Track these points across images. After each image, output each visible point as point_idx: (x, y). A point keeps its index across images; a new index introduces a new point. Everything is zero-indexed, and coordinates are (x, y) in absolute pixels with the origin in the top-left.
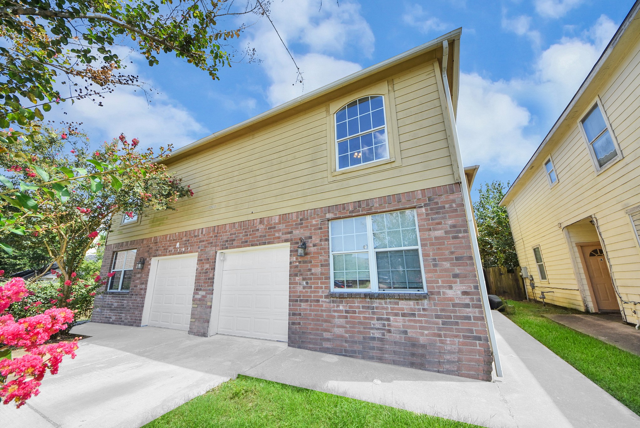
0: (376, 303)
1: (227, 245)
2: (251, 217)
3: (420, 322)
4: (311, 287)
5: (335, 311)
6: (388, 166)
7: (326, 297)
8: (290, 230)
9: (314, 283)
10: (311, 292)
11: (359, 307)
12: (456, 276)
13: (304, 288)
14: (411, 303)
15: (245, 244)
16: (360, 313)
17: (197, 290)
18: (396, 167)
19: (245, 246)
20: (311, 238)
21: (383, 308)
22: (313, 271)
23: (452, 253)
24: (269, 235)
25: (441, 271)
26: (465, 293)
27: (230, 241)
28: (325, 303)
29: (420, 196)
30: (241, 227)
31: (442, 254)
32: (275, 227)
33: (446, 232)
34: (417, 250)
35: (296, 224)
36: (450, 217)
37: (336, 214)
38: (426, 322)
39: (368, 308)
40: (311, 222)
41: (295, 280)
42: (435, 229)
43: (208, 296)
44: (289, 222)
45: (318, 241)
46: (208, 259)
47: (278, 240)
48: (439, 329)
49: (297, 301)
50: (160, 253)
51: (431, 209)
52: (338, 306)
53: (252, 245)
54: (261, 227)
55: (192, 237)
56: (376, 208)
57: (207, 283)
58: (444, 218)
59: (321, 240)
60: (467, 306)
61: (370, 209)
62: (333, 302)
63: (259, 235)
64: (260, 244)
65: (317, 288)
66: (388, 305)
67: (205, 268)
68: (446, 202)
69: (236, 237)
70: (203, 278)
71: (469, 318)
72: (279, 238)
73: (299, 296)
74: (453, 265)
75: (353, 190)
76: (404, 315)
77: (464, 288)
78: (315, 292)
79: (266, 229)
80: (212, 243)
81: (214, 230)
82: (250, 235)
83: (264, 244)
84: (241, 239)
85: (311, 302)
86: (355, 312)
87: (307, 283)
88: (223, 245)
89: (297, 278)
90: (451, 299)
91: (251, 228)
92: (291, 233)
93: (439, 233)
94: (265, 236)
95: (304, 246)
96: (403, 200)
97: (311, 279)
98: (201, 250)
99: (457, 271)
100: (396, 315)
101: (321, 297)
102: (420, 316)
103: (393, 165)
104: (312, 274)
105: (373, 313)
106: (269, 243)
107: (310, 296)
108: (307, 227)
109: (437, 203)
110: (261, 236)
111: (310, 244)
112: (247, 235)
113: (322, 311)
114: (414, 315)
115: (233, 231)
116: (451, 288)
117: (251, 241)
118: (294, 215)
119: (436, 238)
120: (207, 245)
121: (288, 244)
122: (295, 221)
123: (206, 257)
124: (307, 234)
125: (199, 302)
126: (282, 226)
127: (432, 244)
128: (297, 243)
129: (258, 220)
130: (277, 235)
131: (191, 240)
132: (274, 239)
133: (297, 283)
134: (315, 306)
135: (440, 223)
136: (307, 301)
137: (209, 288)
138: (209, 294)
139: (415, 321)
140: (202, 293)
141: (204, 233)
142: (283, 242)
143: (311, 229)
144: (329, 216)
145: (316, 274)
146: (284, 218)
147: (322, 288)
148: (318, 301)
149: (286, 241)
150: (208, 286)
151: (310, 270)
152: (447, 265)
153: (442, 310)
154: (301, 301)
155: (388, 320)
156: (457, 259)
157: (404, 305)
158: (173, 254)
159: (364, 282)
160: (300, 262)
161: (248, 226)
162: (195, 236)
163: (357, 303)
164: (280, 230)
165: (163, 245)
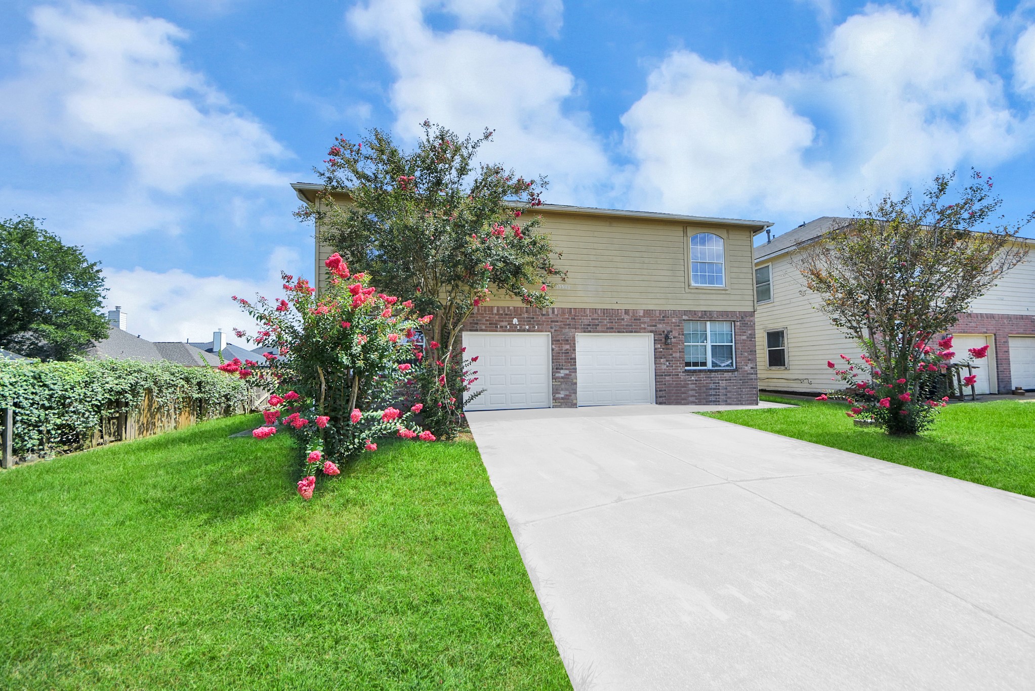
0: (713, 374)
1: (589, 329)
2: (616, 307)
3: (733, 383)
4: (672, 366)
5: (689, 381)
6: (723, 292)
7: (683, 372)
8: (654, 324)
9: (674, 364)
10: (673, 369)
11: (703, 377)
12: (749, 360)
13: (667, 367)
14: (730, 373)
15: (610, 330)
16: (704, 380)
17: (556, 368)
18: (729, 294)
19: (610, 332)
20: (672, 332)
21: (716, 377)
22: (674, 355)
23: (749, 348)
24: (635, 326)
25: (744, 357)
26: (752, 368)
27: (593, 325)
28: (682, 376)
29: (738, 315)
30: (604, 314)
31: (745, 349)
32: (640, 320)
33: (747, 338)
34: (732, 346)
35: (659, 320)
36: (750, 330)
37: (689, 317)
38: (736, 383)
39: (708, 377)
40: (672, 320)
41: (660, 361)
42: (743, 335)
43: (573, 374)
44: (653, 317)
45: (677, 335)
46: (567, 340)
47: (644, 330)
48: (741, 385)
49: (662, 375)
50: (484, 327)
51: (742, 324)
52: (691, 378)
53: (619, 332)
54: (626, 317)
55: (538, 315)
56: (715, 318)
57: (569, 362)
58: (747, 329)
59: (679, 334)
60: (752, 374)
61: (712, 318)
62: (688, 375)
63: (625, 324)
64: (627, 332)
65: (677, 366)
66: (718, 375)
67: (564, 349)
68: (749, 321)
69: (600, 322)
70: (564, 358)
71: (752, 379)
72: (645, 328)
73: (664, 372)
74: (749, 354)
75: (702, 302)
76: (726, 380)
77: (752, 366)
78: (675, 369)
79: (631, 319)
80: (570, 325)
81: (571, 312)
82: (615, 322)
83: (631, 332)
84: (606, 325)
85: (673, 375)
86: (701, 380)
87: (669, 363)
88: (584, 328)
89: (662, 360)
90: (747, 371)
91: (615, 317)
92: (656, 326)
93: (744, 337)
94: (631, 326)
95: (667, 337)
96: (730, 316)
97: (672, 361)
98: (555, 330)
99: (750, 358)
100: (723, 380)
101: (680, 372)
102: (733, 380)
103: (727, 292)
104: (673, 357)
105: (711, 380)
106: (635, 332)
107: (672, 372)
108: (668, 323)
109: (745, 321)
110: (627, 325)
111: (671, 336)
112: (612, 322)
113: (681, 381)
114: (731, 380)
115: (595, 316)
116: (747, 366)
117: (616, 328)
118: (657, 312)
119: (743, 340)
120: (563, 326)
121: (652, 334)
122: (658, 317)
123: (565, 338)
124: (669, 329)
125: (562, 380)
126: (646, 320)
127: (741, 343)
128: (661, 335)
129: (623, 311)
130: (643, 326)
131: (537, 318)
132: (640, 329)
133: (662, 364)
134: (676, 378)
135: (745, 332)
136: (670, 375)
137: (573, 367)
138: (574, 372)
139: (731, 383)
140: (562, 373)
141: (556, 313)
142: (648, 332)
143: (671, 326)
144: (685, 317)
145: (676, 358)
146: (648, 313)
147: (680, 366)
148: (678, 375)
149: (651, 332)
150: (571, 365)
151: (671, 355)
152: (746, 354)
153: (742, 377)
154: (665, 375)
155: (719, 383)
156: (751, 351)
157: (726, 374)
158: (509, 331)
159: (704, 364)
160: (663, 349)
161: (613, 314)
162: (543, 315)
163: (702, 375)
164: (645, 323)
165: (488, 318)
